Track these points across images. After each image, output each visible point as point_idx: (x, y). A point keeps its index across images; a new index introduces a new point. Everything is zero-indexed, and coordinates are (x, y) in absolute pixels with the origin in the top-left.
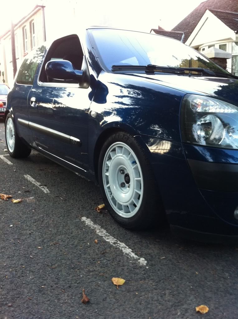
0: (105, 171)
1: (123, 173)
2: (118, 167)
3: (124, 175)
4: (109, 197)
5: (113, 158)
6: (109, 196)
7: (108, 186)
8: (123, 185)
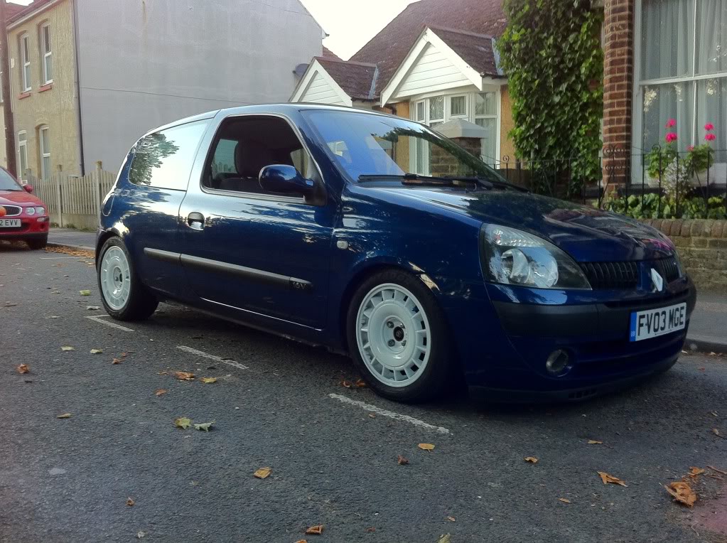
0: (361, 325)
1: (392, 326)
2: (383, 318)
3: (394, 329)
4: (369, 363)
5: (376, 307)
6: (368, 361)
7: (366, 346)
8: (391, 343)
